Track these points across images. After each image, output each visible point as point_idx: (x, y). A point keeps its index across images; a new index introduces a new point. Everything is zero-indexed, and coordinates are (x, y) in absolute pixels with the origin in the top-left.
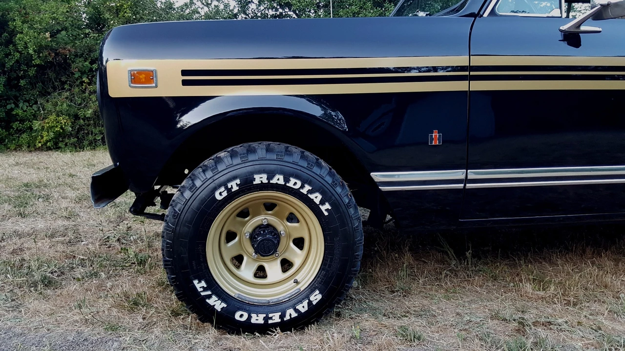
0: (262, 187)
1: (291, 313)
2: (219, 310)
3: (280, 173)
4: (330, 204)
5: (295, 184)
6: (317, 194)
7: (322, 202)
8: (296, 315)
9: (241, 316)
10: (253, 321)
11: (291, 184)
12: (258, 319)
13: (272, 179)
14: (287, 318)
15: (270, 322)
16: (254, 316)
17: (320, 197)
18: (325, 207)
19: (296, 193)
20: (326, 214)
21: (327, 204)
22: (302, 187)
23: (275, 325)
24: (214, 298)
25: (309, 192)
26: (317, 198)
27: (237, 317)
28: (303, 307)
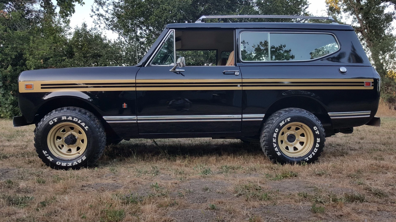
0: (65, 121)
1: (75, 163)
2: (51, 161)
3: (70, 116)
4: (88, 127)
5: (76, 120)
6: (83, 123)
7: (85, 126)
8: (77, 164)
9: (58, 163)
10: (62, 165)
11: (74, 120)
12: (64, 164)
13: (68, 118)
14: (74, 164)
15: (68, 165)
16: (63, 163)
17: (84, 124)
18: (86, 128)
19: (76, 123)
20: (87, 130)
21: (87, 126)
22: (78, 121)
23: (70, 167)
24: (50, 157)
25: (81, 122)
26: (83, 124)
27: (57, 163)
28: (80, 161)
